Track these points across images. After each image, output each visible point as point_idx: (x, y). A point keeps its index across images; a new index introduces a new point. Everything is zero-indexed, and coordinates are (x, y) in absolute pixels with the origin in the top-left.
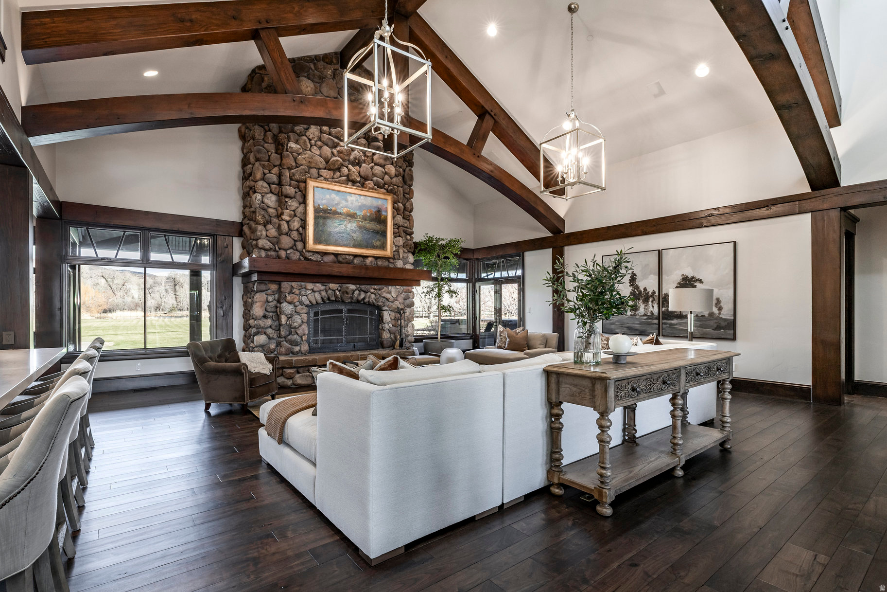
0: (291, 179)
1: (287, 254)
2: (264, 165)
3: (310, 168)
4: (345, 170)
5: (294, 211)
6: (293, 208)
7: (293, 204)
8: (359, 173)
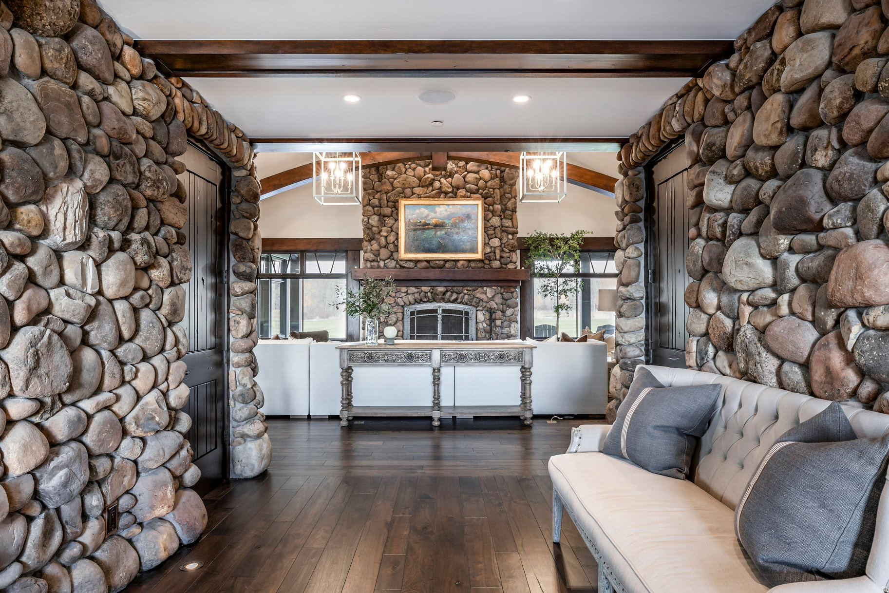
0: (388, 201)
1: (385, 264)
2: (369, 193)
3: (404, 189)
4: (437, 184)
5: (391, 227)
6: (390, 225)
7: (389, 221)
8: (451, 185)
